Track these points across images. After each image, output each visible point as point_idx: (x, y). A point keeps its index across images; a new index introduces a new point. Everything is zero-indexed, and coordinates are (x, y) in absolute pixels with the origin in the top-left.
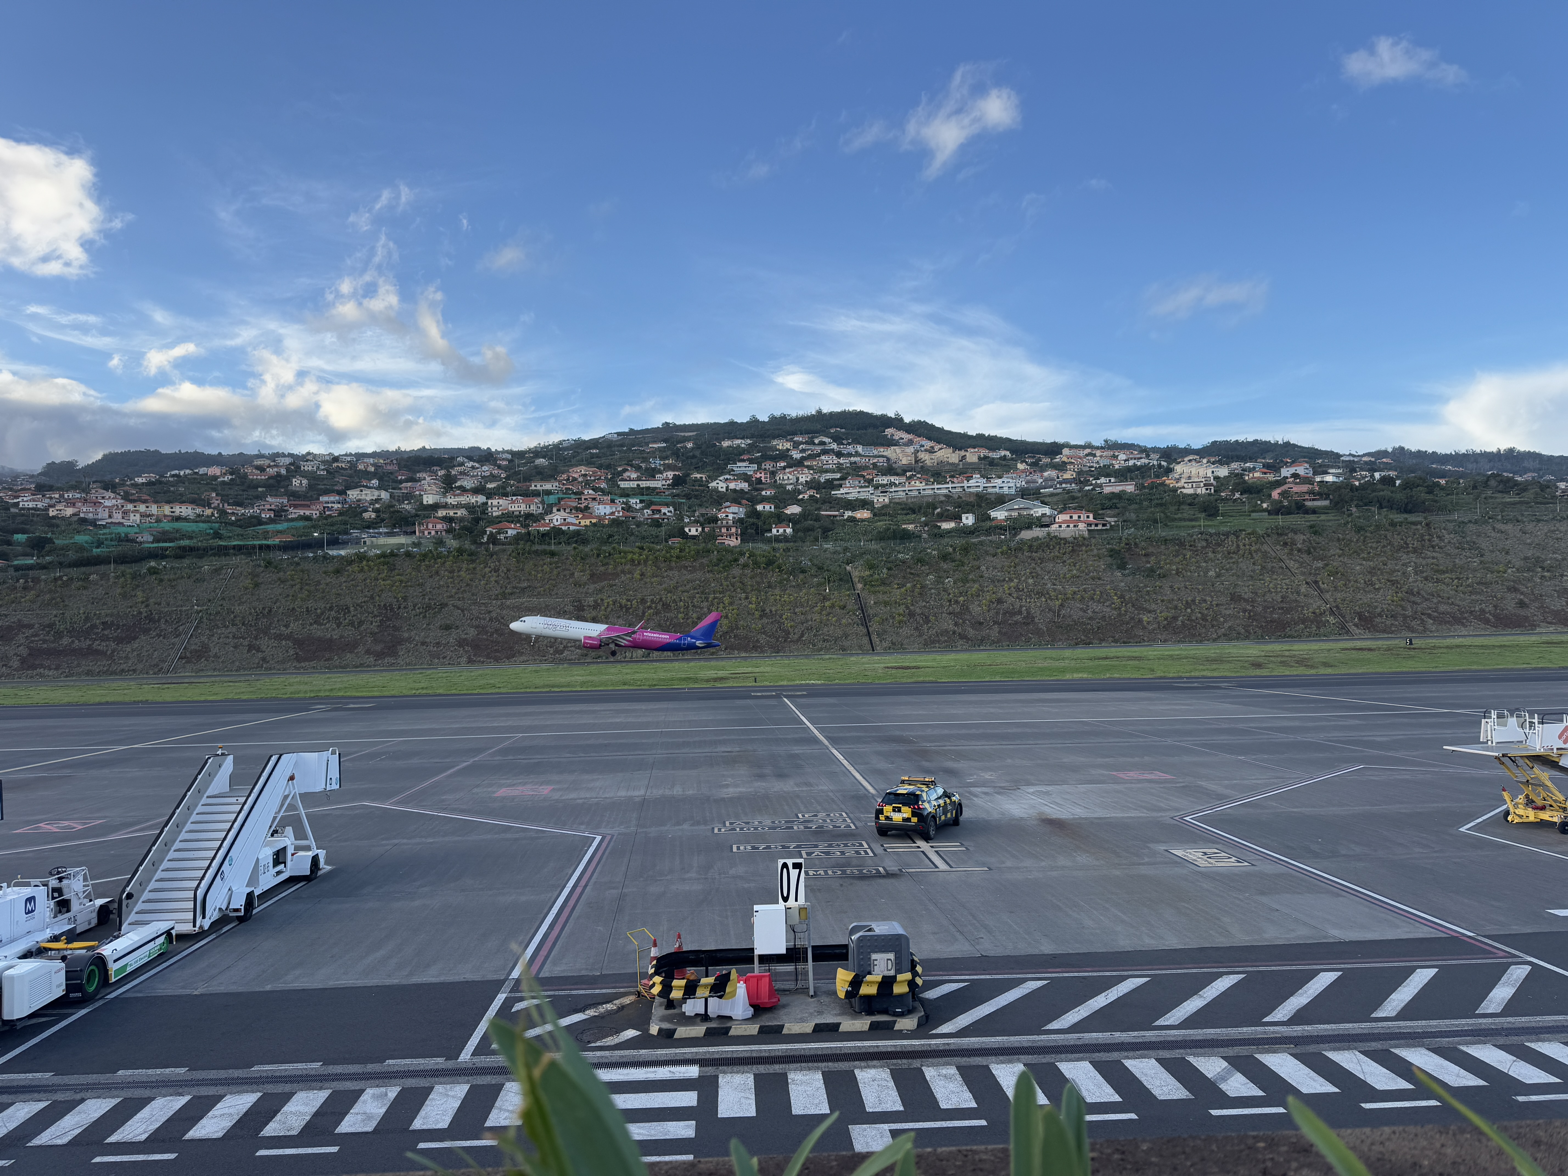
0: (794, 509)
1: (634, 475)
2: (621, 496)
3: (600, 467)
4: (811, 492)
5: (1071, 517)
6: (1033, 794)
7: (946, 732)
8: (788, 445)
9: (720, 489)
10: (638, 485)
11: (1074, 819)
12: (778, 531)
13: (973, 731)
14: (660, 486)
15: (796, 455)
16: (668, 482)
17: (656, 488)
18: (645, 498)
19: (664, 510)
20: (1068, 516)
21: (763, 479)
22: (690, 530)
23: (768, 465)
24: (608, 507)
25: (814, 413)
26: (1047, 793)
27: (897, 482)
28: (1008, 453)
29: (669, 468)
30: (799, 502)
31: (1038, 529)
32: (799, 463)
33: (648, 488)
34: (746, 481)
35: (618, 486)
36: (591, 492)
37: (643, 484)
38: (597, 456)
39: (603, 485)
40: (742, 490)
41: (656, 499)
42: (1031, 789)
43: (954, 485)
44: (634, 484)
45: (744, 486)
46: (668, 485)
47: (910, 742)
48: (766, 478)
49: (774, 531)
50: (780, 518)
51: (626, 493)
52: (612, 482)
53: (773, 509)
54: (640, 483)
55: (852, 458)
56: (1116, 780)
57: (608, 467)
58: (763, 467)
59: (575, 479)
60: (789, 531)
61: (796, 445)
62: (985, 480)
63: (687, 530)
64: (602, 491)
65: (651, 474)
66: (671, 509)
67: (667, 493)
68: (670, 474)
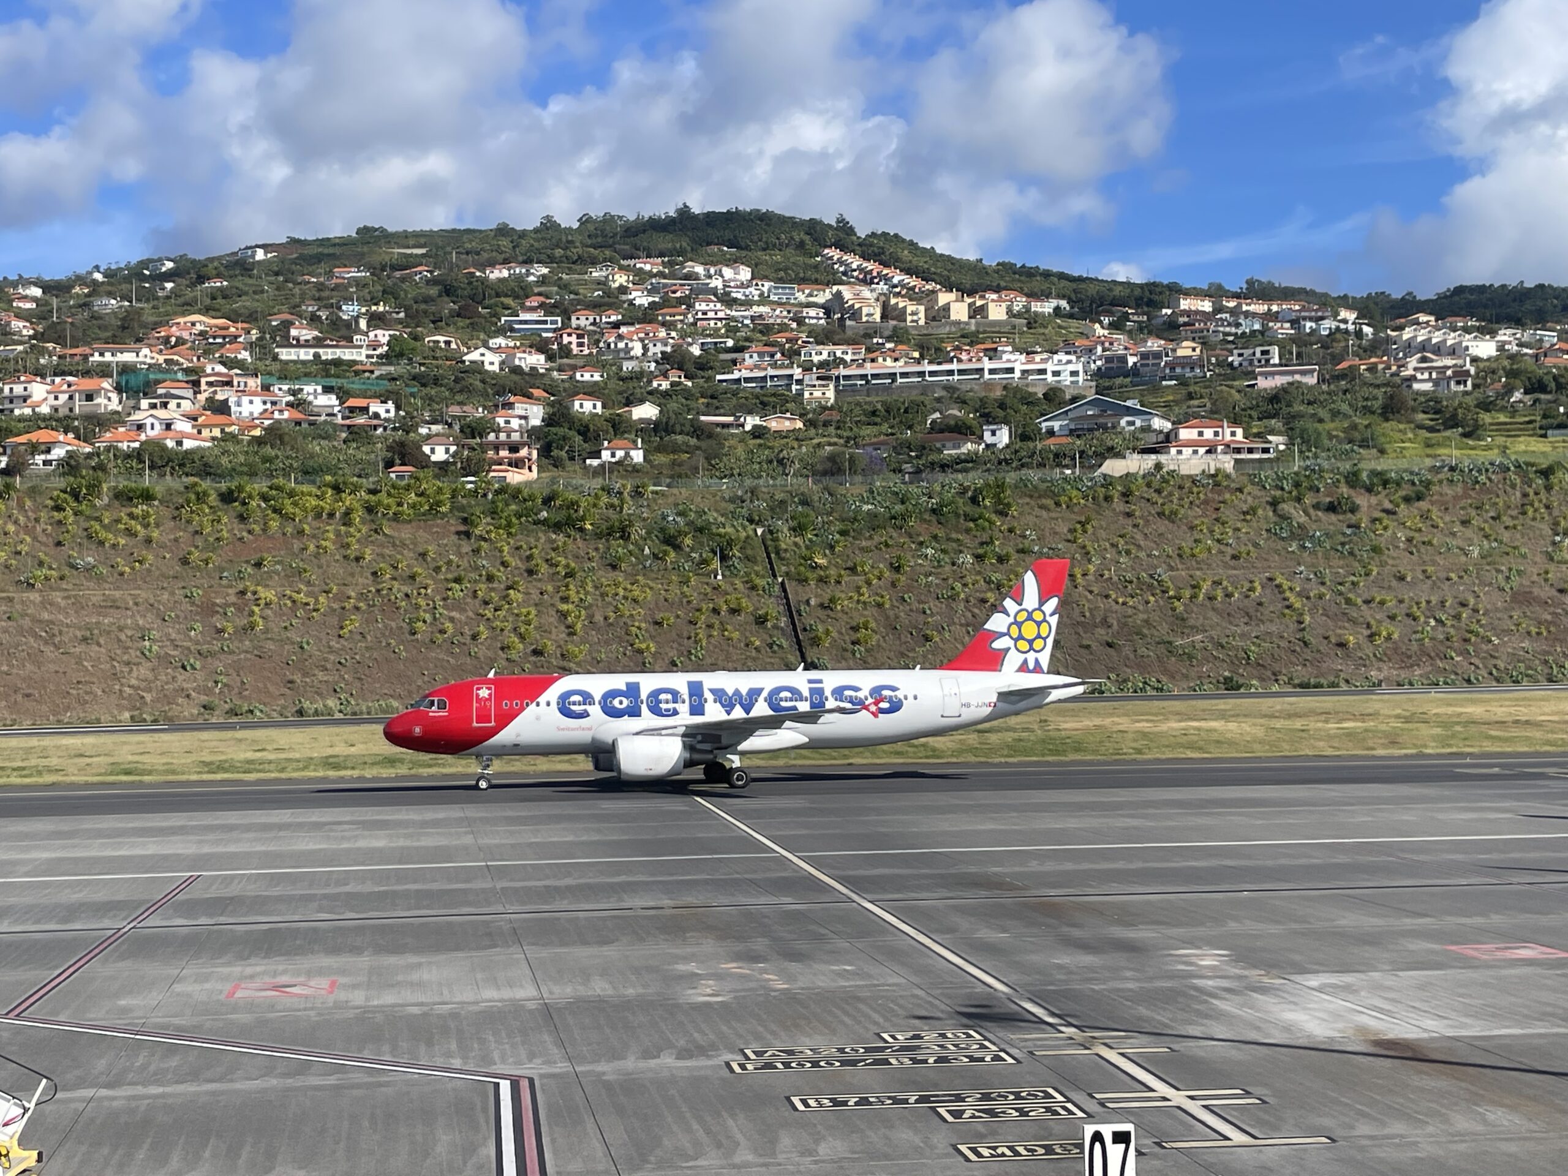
0: (646, 411)
1: (307, 334)
2: (283, 377)
3: (233, 318)
4: (674, 376)
5: (1201, 434)
6: (1319, 989)
7: (1069, 866)
8: (620, 279)
9: (488, 367)
10: (317, 356)
11: (1432, 1039)
12: (613, 455)
13: (1120, 865)
14: (363, 358)
15: (641, 299)
16: (379, 351)
17: (355, 362)
18: (333, 382)
19: (376, 407)
20: (1195, 431)
21: (574, 346)
22: (433, 451)
23: (583, 320)
24: (257, 400)
25: (672, 214)
26: (1348, 988)
27: (848, 358)
28: (1064, 303)
29: (377, 321)
30: (655, 396)
31: (1135, 456)
32: (646, 316)
33: (337, 363)
34: (540, 350)
35: (275, 358)
36: (220, 368)
37: (327, 354)
38: (224, 293)
39: (244, 355)
40: (533, 369)
41: (356, 386)
42: (1314, 981)
43: (963, 367)
44: (306, 354)
45: (535, 360)
46: (380, 357)
47: (1012, 887)
48: (580, 345)
49: (606, 455)
50: (618, 427)
51: (289, 373)
52: (261, 348)
53: (599, 410)
54: (321, 351)
55: (755, 308)
56: (1468, 963)
57: (251, 318)
58: (574, 322)
59: (180, 341)
60: (638, 456)
61: (641, 277)
62: (1023, 357)
63: (426, 449)
64: (240, 364)
65: (344, 332)
66: (390, 405)
67: (377, 373)
68: (383, 336)
